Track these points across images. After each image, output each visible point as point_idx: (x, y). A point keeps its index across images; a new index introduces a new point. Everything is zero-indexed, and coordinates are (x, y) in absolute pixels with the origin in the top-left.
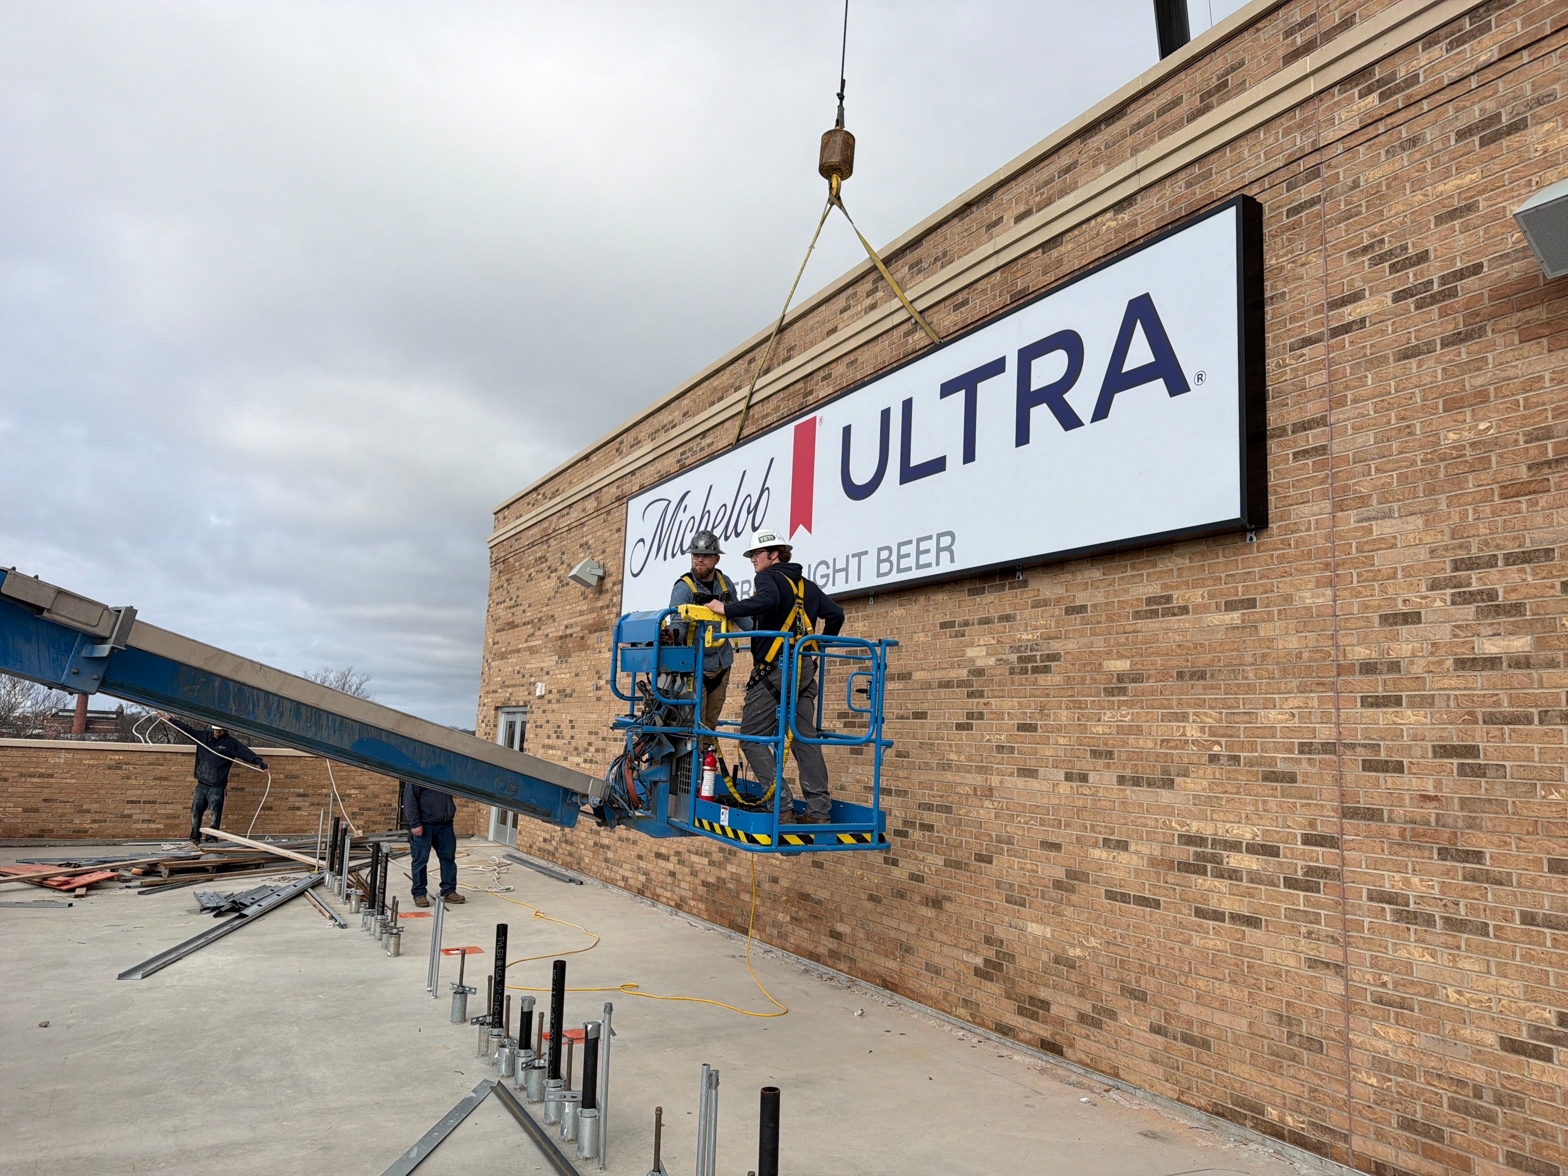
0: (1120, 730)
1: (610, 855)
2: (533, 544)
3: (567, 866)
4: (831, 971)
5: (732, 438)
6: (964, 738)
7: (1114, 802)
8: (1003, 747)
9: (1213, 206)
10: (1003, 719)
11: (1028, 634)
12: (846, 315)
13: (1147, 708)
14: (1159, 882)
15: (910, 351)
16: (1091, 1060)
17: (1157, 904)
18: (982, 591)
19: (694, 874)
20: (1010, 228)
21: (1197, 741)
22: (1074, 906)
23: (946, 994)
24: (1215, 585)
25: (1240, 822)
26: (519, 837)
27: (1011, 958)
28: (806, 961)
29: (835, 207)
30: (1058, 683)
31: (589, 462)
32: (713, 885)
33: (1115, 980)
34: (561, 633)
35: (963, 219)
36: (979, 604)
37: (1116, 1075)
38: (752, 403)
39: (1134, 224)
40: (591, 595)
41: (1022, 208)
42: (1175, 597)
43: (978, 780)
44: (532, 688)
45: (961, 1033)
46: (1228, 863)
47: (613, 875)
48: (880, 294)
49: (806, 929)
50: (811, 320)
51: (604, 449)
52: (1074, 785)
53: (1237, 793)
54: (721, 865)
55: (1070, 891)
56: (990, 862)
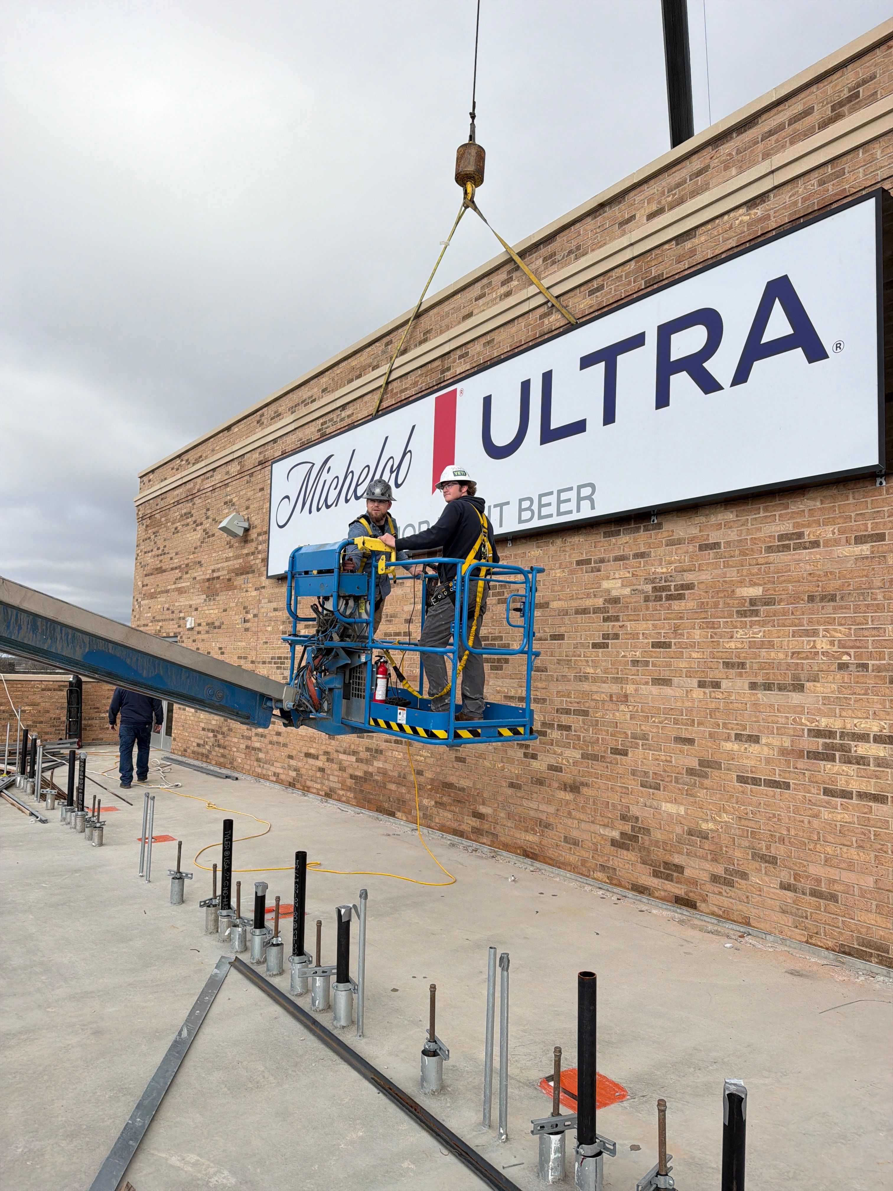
0: (752, 645)
1: (261, 755)
2: (178, 503)
3: (221, 765)
4: (475, 845)
5: (372, 408)
6: (600, 655)
7: (746, 704)
8: (638, 661)
9: (845, 201)
10: (638, 639)
11: (662, 568)
12: (481, 302)
13: (778, 626)
14: (789, 767)
15: (546, 331)
16: (724, 912)
17: (787, 786)
18: (618, 533)
19: (342, 769)
20: (643, 225)
21: (827, 652)
22: (706, 788)
23: (584, 862)
24: (846, 523)
25: (867, 718)
26: (173, 743)
27: (647, 831)
28: (450, 837)
29: (470, 210)
30: (691, 608)
31: (231, 432)
32: (361, 777)
33: (746, 847)
34: (208, 576)
35: (595, 217)
36: (614, 544)
37: (748, 924)
38: (390, 379)
39: (767, 217)
40: (237, 544)
41: (654, 207)
42: (806, 533)
43: (615, 688)
44: (181, 622)
45: (601, 892)
46: (856, 751)
47: (264, 772)
48: (515, 283)
49: (450, 811)
50: (446, 307)
51: (245, 421)
52: (707, 691)
53: (864, 694)
54: (367, 762)
55: (703, 777)
56: (626, 754)
